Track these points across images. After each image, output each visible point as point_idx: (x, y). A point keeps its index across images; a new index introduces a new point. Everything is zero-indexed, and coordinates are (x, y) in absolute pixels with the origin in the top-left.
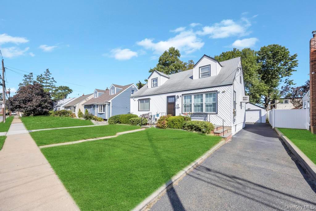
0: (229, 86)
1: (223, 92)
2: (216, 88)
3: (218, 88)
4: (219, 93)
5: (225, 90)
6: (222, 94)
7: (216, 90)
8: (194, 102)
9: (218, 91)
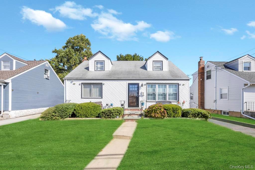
0: (187, 81)
1: (183, 85)
2: (178, 81)
3: (180, 81)
4: (180, 85)
5: (185, 84)
6: (182, 86)
7: (178, 83)
8: (159, 91)
9: (180, 83)
